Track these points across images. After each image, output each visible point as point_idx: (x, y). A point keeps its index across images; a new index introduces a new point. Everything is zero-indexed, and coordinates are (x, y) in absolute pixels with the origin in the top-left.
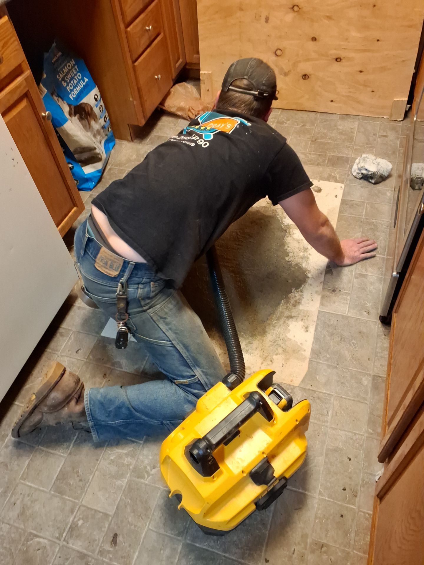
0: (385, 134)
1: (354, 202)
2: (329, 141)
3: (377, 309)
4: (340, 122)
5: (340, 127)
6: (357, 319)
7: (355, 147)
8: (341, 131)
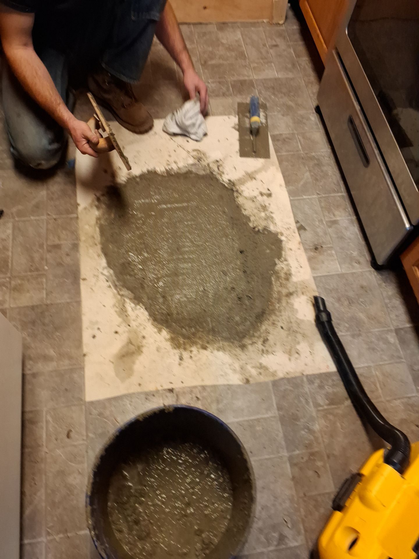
0: (274, 43)
1: (284, 136)
2: (221, 61)
3: (364, 256)
4: (220, 35)
5: (224, 41)
6: (353, 274)
7: (252, 65)
8: (227, 46)
